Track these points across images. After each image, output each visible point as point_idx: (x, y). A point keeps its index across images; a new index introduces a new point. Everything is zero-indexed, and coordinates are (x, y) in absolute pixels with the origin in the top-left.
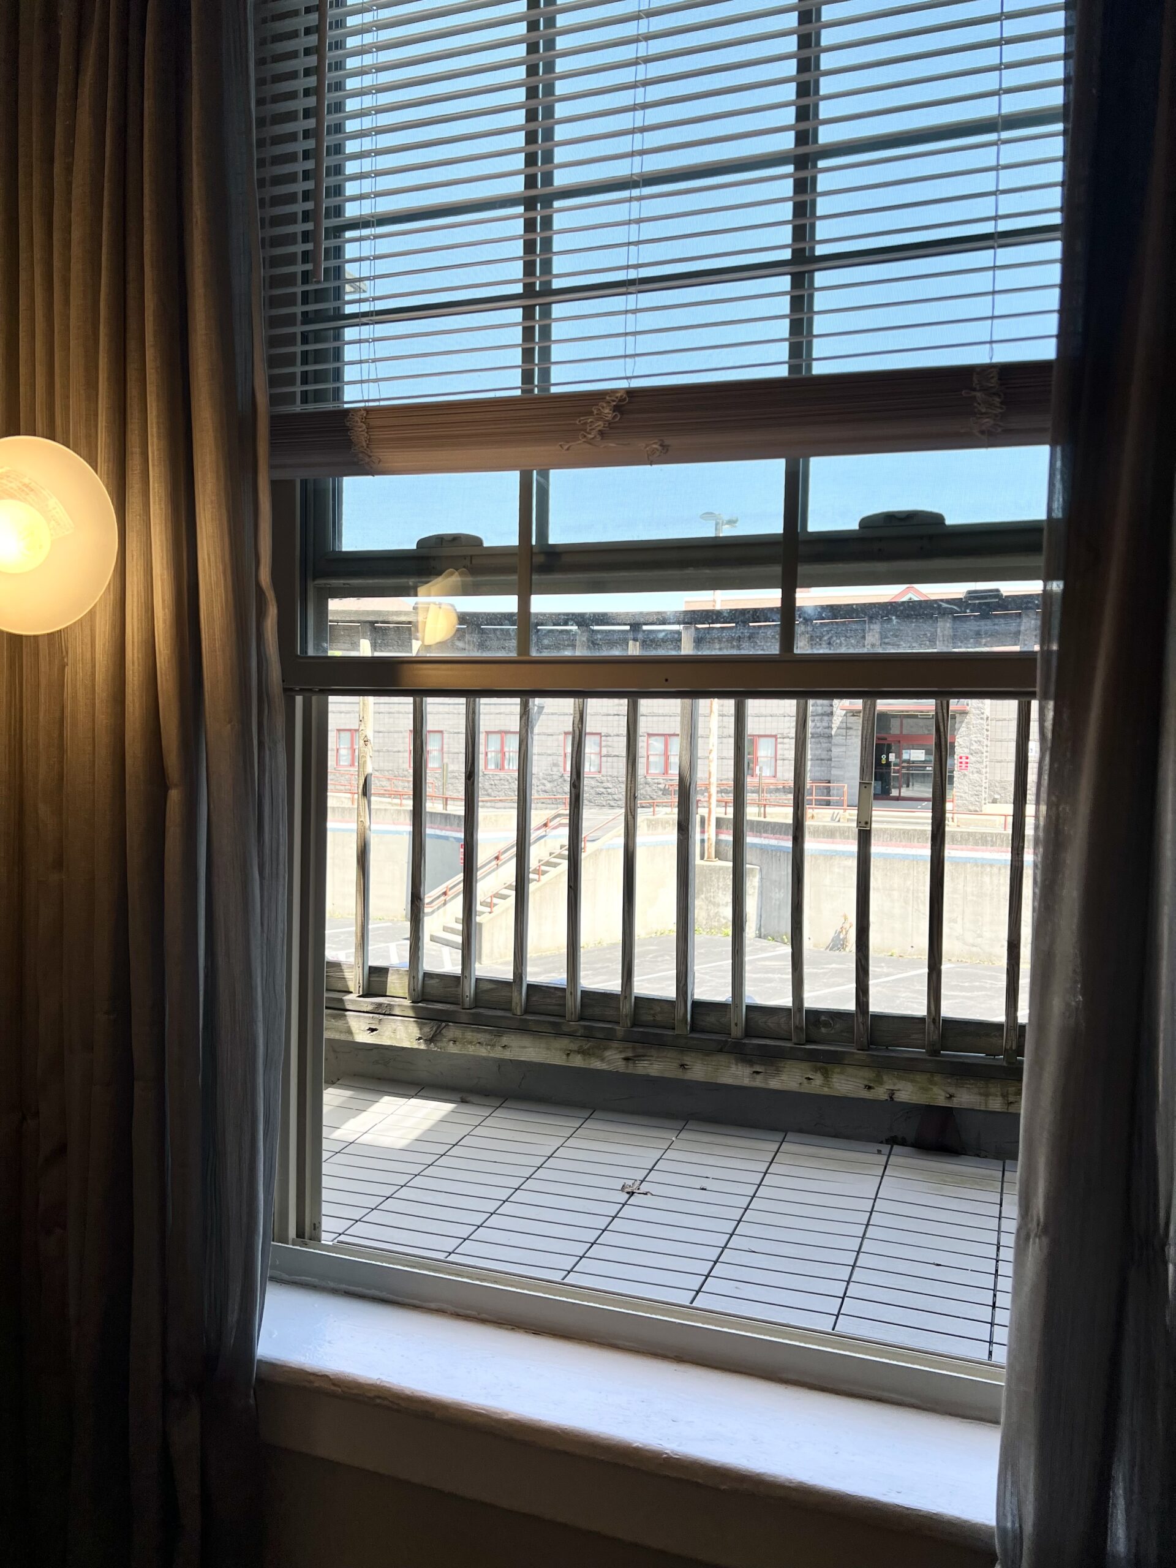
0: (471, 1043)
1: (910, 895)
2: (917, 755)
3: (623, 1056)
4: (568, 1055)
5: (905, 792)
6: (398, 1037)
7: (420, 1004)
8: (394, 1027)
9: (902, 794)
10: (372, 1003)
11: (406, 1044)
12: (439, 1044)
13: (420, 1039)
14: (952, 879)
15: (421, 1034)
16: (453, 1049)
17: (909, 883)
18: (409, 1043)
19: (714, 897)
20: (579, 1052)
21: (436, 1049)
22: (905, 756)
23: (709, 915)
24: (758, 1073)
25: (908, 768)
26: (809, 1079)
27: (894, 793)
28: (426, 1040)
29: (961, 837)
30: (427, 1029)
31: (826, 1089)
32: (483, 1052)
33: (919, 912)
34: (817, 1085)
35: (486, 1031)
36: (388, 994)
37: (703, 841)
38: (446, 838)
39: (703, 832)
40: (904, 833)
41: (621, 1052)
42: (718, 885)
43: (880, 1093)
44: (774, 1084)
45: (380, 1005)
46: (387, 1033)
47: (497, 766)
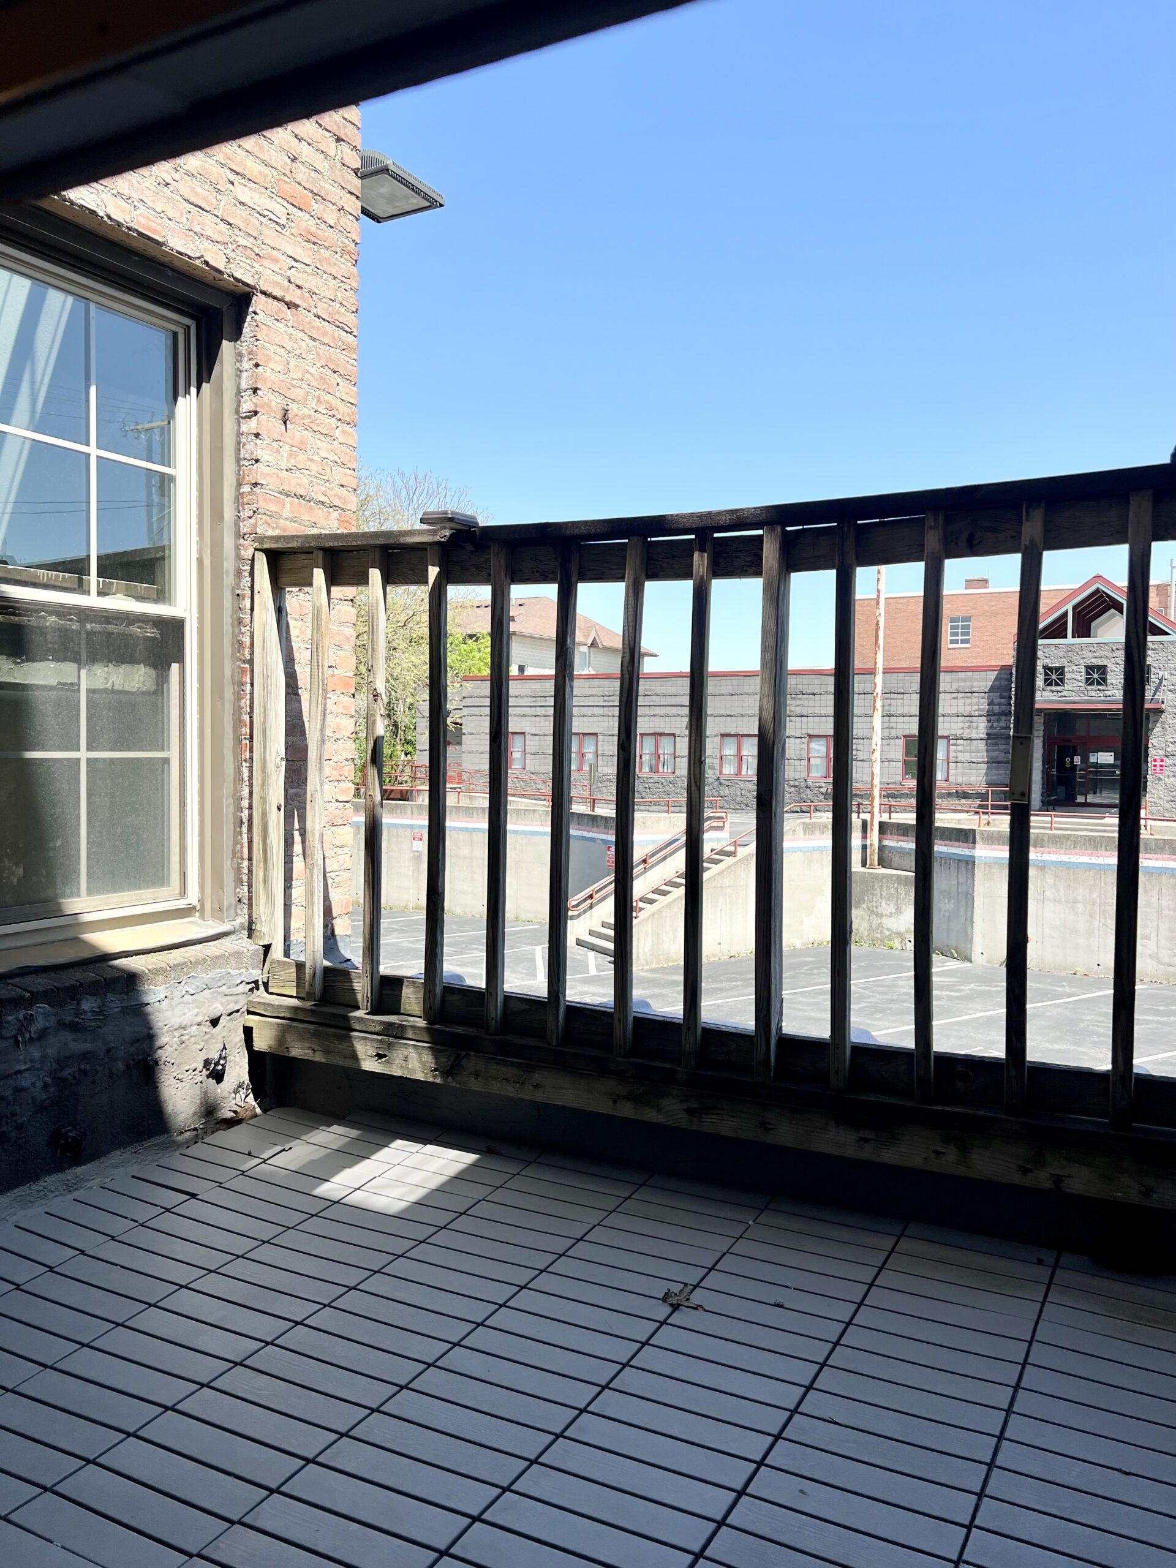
0: (495, 1079)
1: (1097, 908)
2: (1106, 758)
3: (684, 1106)
4: (615, 1101)
5: (1091, 798)
6: (410, 1067)
7: (438, 1026)
8: (406, 1053)
9: (1088, 801)
10: (381, 1023)
11: (419, 1076)
12: (458, 1078)
13: (435, 1070)
14: (1145, 892)
15: (436, 1063)
16: (475, 1085)
17: (1095, 895)
18: (422, 1075)
19: (876, 907)
20: (628, 1099)
21: (454, 1084)
22: (1092, 759)
23: (871, 926)
24: (866, 1140)
25: (1095, 773)
26: (937, 1153)
27: (1080, 799)
28: (442, 1073)
29: (1156, 844)
30: (443, 1059)
31: (962, 1168)
32: (511, 1091)
33: (1107, 926)
34: (949, 1161)
35: (513, 1064)
36: (402, 1011)
37: (864, 847)
38: (593, 840)
39: (864, 837)
40: (1089, 840)
41: (682, 1101)
42: (881, 895)
43: (1042, 1179)
44: (889, 1156)
45: (390, 1025)
46: (397, 1061)
47: (651, 768)
